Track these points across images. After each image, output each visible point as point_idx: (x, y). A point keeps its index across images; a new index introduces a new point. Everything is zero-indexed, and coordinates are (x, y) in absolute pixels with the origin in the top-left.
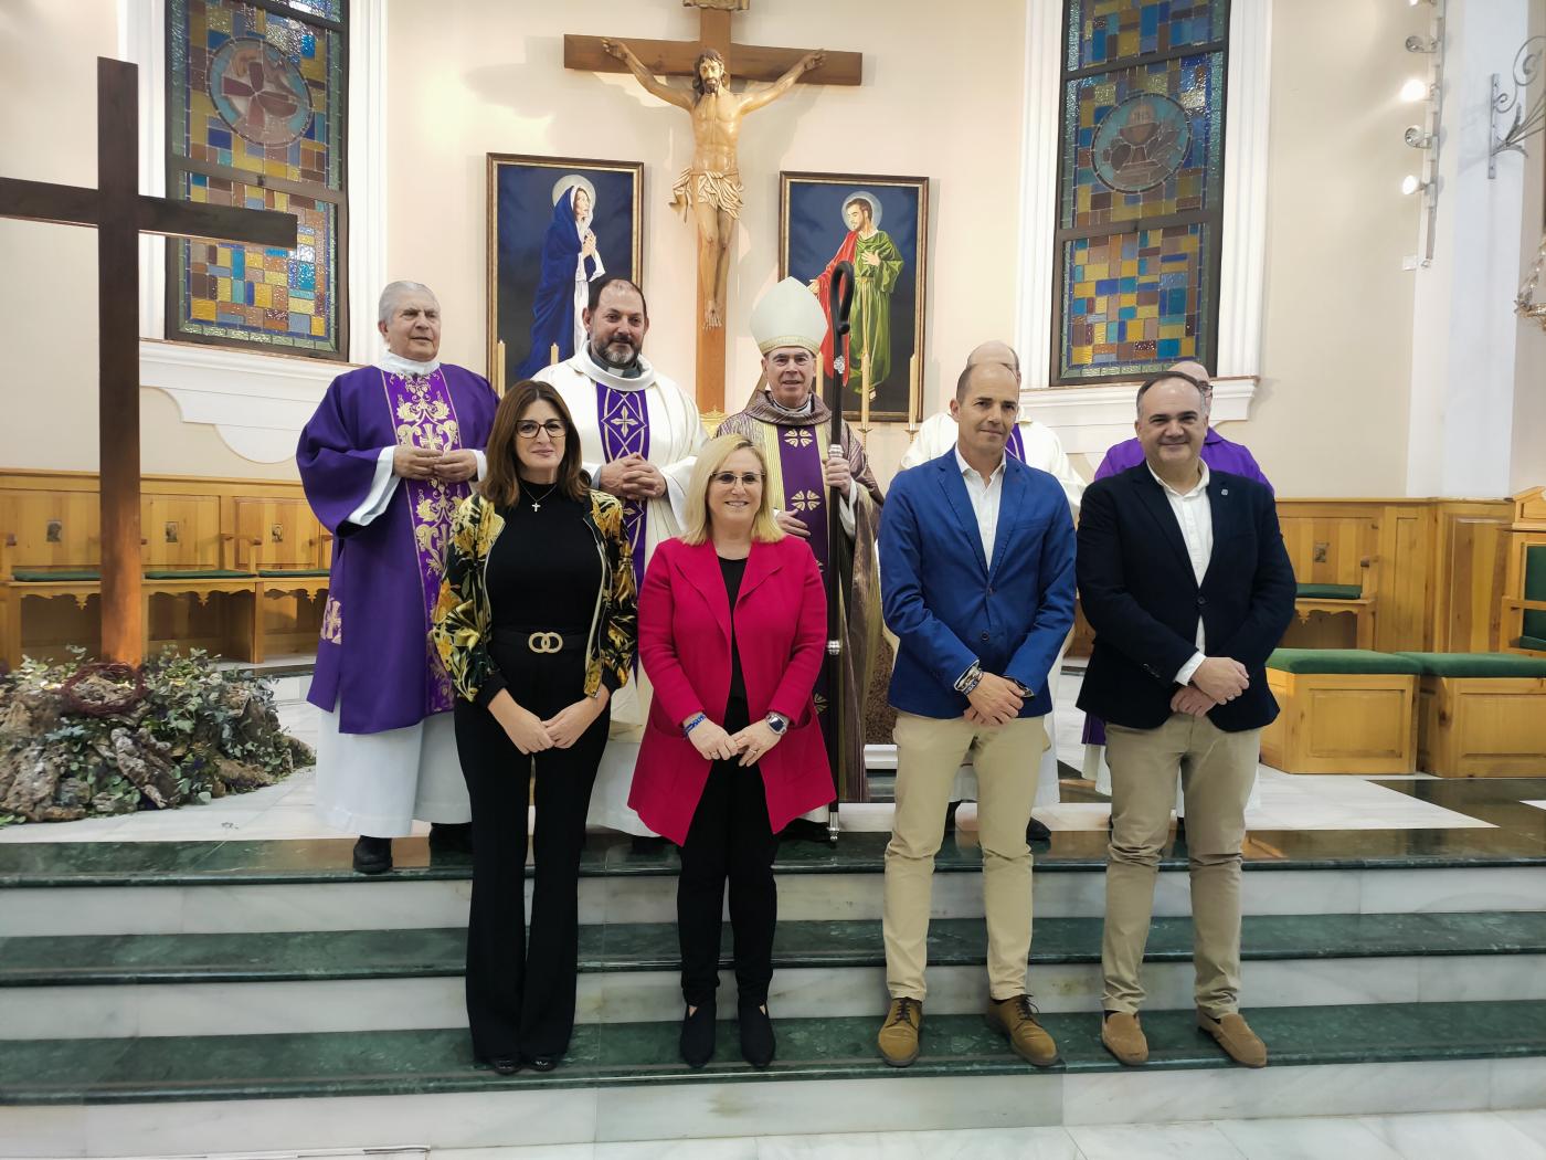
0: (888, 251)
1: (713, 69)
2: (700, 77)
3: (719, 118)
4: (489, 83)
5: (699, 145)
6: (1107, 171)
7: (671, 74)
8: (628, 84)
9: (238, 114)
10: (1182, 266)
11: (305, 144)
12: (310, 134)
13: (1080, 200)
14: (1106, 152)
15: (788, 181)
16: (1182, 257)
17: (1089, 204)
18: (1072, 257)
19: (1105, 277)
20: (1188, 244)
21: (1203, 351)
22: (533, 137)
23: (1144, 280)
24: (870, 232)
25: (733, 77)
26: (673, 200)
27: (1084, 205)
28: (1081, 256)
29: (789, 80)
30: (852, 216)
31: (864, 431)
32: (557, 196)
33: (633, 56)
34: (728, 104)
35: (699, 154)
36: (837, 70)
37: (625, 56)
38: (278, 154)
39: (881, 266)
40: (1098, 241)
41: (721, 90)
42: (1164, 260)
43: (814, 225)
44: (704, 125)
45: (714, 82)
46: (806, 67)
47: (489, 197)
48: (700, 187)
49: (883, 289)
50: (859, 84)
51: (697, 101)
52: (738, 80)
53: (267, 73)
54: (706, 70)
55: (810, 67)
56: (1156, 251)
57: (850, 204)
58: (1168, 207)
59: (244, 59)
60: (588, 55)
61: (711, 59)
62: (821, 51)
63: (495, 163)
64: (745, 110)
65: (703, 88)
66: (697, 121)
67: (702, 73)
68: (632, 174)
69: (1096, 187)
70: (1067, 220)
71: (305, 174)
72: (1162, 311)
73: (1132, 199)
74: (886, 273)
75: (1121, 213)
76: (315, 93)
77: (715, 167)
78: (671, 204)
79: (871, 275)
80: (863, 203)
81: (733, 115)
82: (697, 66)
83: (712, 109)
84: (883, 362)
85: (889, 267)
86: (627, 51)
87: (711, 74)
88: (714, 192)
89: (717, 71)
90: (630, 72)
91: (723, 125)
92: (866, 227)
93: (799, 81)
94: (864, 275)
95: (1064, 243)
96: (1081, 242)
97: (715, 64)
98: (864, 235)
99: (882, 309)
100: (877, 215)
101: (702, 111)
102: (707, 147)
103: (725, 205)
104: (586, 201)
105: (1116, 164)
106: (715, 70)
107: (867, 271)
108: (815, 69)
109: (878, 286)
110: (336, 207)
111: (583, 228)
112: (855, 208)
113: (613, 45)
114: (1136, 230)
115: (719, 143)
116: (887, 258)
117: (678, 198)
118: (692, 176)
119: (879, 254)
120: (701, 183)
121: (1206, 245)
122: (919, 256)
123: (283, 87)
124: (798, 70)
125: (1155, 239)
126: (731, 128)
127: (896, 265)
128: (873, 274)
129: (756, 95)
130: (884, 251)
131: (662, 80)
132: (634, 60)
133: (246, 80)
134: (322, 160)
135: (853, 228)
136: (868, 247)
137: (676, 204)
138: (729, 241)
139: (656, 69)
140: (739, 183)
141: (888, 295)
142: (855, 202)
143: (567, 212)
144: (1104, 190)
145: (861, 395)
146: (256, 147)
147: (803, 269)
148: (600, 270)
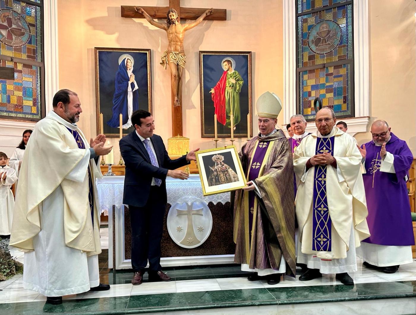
0: (238, 78)
1: (173, 16)
2: (169, 19)
3: (176, 33)
4: (93, 23)
5: (170, 42)
6: (313, 47)
7: (160, 18)
9: (3, 36)
10: (341, 79)
11: (28, 46)
12: (30, 42)
13: (304, 58)
14: (312, 41)
15: (202, 54)
16: (341, 76)
17: (308, 59)
18: (303, 77)
19: (314, 84)
20: (343, 71)
21: (350, 108)
23: (328, 84)
24: (232, 71)
25: (181, 19)
26: (161, 62)
27: (306, 59)
28: (306, 77)
29: (201, 19)
30: (225, 66)
31: (232, 141)
32: (120, 62)
33: (145, 12)
34: (179, 27)
35: (170, 46)
36: (220, 15)
37: (143, 12)
38: (18, 50)
39: (236, 83)
40: (311, 71)
41: (177, 23)
42: (334, 77)
43: (212, 69)
44: (171, 35)
45: (174, 20)
46: (206, 14)
47: (96, 63)
48: (171, 57)
49: (237, 91)
50: (226, 20)
51: (168, 27)
52: (183, 19)
53: (13, 21)
54: (171, 16)
55: (208, 14)
56: (331, 74)
57: (224, 62)
58: (335, 59)
59: (4, 16)
61: (173, 12)
62: (212, 9)
63: (98, 51)
64: (186, 30)
65: (170, 22)
66: (169, 34)
67: (169, 17)
68: (146, 53)
69: (310, 53)
70: (300, 65)
71: (28, 56)
72: (335, 96)
73: (322, 56)
74: (238, 86)
75: (319, 62)
76: (31, 28)
77: (176, 50)
78: (161, 63)
79: (233, 87)
80: (229, 61)
81: (181, 31)
82: (168, 15)
83: (174, 30)
84: (238, 116)
85: (239, 83)
86: (143, 10)
87: (173, 17)
88: (175, 58)
89: (175, 16)
90: (145, 18)
91: (178, 35)
92: (230, 69)
93: (205, 19)
94: (230, 86)
95: (300, 73)
96: (305, 72)
97: (174, 14)
98: (229, 73)
99: (237, 98)
100: (234, 65)
101: (170, 30)
102: (172, 43)
103: (180, 63)
104: (130, 63)
105: (316, 45)
106: (174, 16)
107: (231, 85)
108: (210, 15)
109: (235, 90)
110: (40, 68)
111: (130, 73)
112: (226, 63)
113: (138, 9)
114: (324, 67)
115: (176, 41)
116: (238, 80)
117: (163, 61)
118: (168, 53)
119: (235, 79)
120: (171, 55)
121: (349, 71)
122: (249, 79)
123: (20, 26)
124: (204, 15)
125: (331, 70)
126: (181, 36)
127: (241, 83)
128: (233, 86)
129: (189, 24)
130: (237, 78)
131: (156, 20)
132: (146, 14)
133: (5, 24)
134: (35, 51)
135: (225, 70)
136: (231, 77)
137: (163, 63)
138: (182, 76)
139: (154, 16)
140: (184, 55)
141: (239, 93)
142: (226, 61)
143: (124, 67)
144: (313, 54)
145: (230, 128)
146: (10, 47)
147: (209, 85)
148: (136, 87)
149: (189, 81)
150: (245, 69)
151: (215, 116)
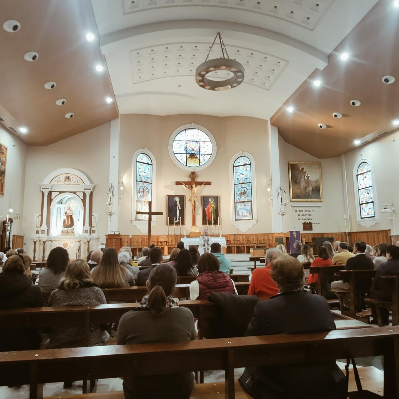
4: (166, 187)
8: (183, 186)
14: (239, 193)
15: (202, 197)
17: (238, 199)
18: (236, 205)
22: (172, 193)
24: (213, 202)
25: (196, 186)
26: (189, 200)
29: (202, 185)
30: (210, 200)
32: (175, 200)
34: (195, 189)
35: (192, 195)
36: (208, 183)
41: (194, 187)
43: (206, 202)
47: (167, 200)
48: (192, 199)
49: (214, 209)
50: (210, 185)
51: (192, 189)
54: (192, 185)
60: (178, 183)
62: (206, 182)
63: (168, 196)
64: (197, 189)
66: (191, 191)
68: (184, 197)
77: (194, 196)
80: (212, 199)
84: (215, 218)
88: (194, 199)
91: (194, 191)
93: (204, 185)
97: (194, 185)
99: (214, 211)
101: (192, 190)
103: (195, 201)
104: (178, 199)
111: (178, 203)
112: (210, 199)
113: (181, 182)
115: (194, 193)
118: (191, 197)
119: (214, 205)
122: (219, 205)
126: (196, 192)
127: (216, 206)
128: (213, 207)
129: (199, 187)
131: (187, 186)
132: (183, 184)
135: (210, 202)
136: (212, 204)
138: (196, 204)
140: (197, 198)
143: (176, 202)
147: (204, 207)
148: (180, 208)
149: (198, 206)
150: (217, 202)
151: (207, 218)
